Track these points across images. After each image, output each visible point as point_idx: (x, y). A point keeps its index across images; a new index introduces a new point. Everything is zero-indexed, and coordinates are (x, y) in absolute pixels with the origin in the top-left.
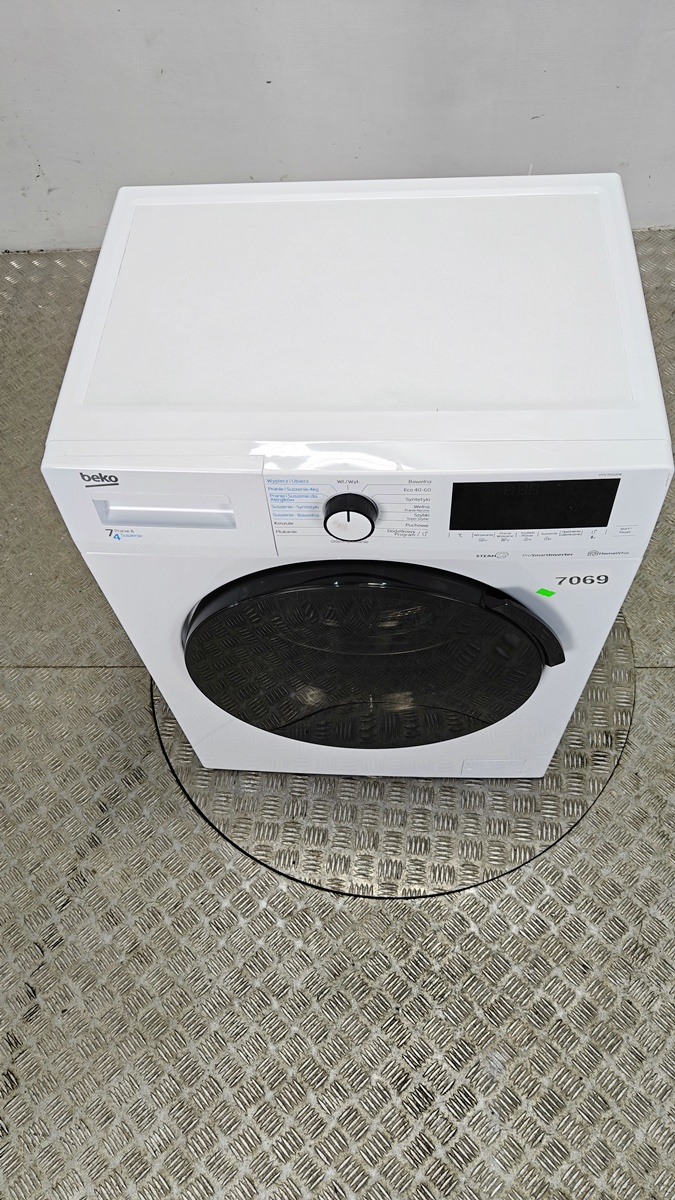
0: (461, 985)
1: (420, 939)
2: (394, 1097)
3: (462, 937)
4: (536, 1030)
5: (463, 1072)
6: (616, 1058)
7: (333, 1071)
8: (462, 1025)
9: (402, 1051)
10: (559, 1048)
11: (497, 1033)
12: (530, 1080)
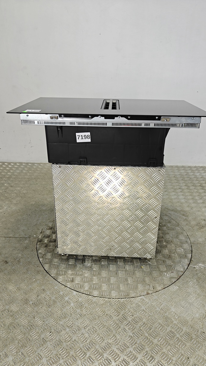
0: (139, 325)
1: (124, 311)
2: (113, 363)
3: (139, 310)
4: (169, 341)
5: (142, 354)
6: (202, 351)
7: (88, 353)
8: (140, 338)
9: (117, 347)
10: (178, 347)
11: (154, 341)
12: (168, 358)
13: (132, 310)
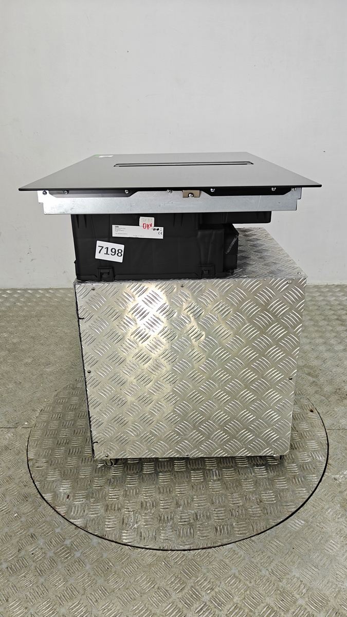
1: (193, 578)
13: (211, 576)
